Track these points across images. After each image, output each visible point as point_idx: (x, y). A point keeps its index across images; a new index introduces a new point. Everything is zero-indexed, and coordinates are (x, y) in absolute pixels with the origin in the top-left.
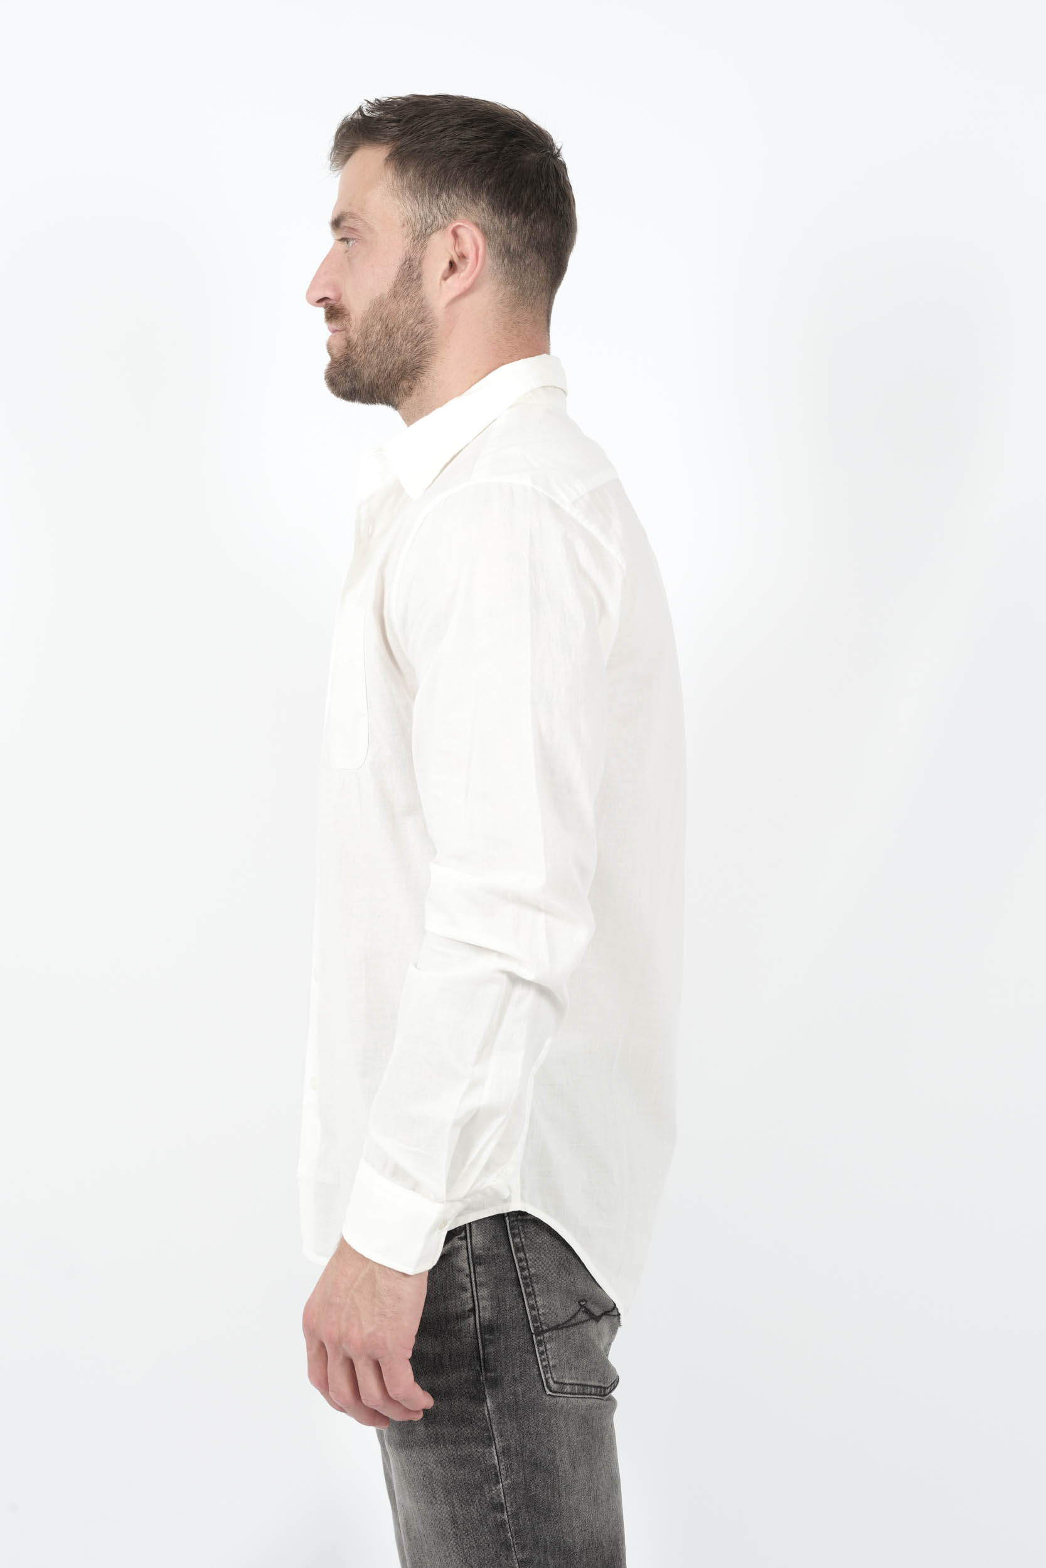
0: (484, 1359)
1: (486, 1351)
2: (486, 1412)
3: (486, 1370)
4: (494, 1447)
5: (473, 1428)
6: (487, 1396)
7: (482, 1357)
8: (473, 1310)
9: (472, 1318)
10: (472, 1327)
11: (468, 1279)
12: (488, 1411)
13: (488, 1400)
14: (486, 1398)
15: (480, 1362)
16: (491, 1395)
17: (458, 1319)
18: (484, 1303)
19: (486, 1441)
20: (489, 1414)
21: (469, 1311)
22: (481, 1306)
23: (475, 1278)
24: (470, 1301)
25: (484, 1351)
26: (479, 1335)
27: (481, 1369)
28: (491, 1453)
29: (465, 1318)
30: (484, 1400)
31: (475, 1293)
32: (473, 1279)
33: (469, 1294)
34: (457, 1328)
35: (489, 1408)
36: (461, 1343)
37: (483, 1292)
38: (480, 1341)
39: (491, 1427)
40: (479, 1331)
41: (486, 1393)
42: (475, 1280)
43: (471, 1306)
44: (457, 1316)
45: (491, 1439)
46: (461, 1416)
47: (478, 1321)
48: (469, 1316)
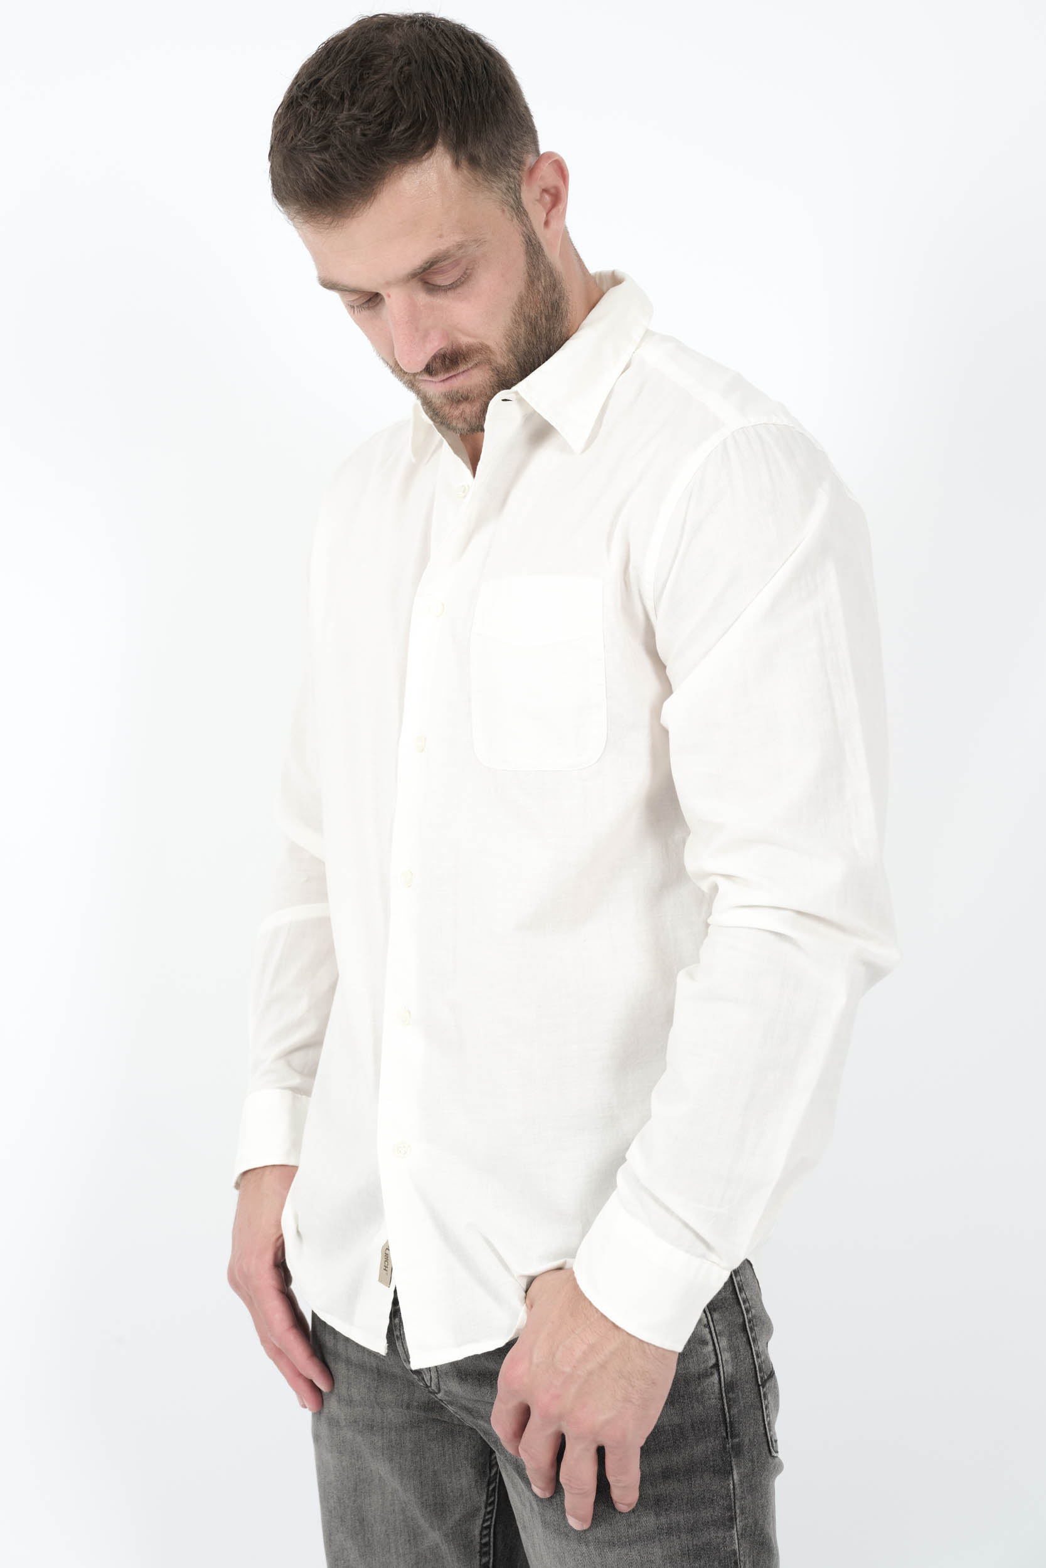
0: (730, 1421)
1: (732, 1412)
2: (732, 1487)
3: (731, 1437)
4: (735, 1529)
5: (714, 1508)
6: (734, 1467)
7: (728, 1420)
8: (716, 1365)
9: (716, 1376)
10: (717, 1386)
11: (707, 1330)
12: (734, 1485)
13: (735, 1472)
14: (732, 1470)
15: (726, 1427)
16: (739, 1467)
17: (699, 1379)
18: (726, 1356)
19: (727, 1523)
20: (734, 1488)
21: (712, 1367)
22: (724, 1359)
23: (714, 1326)
24: (713, 1356)
25: (729, 1412)
26: (724, 1395)
27: (727, 1435)
28: (732, 1537)
29: (707, 1376)
30: (731, 1472)
31: (717, 1345)
32: (713, 1329)
33: (710, 1348)
34: (699, 1389)
35: (735, 1481)
36: (704, 1407)
37: (724, 1343)
38: (725, 1401)
39: (735, 1503)
40: (723, 1389)
41: (733, 1463)
42: (715, 1330)
43: (713, 1361)
44: (699, 1375)
45: (732, 1519)
46: (702, 1496)
47: (722, 1378)
48: (712, 1374)
